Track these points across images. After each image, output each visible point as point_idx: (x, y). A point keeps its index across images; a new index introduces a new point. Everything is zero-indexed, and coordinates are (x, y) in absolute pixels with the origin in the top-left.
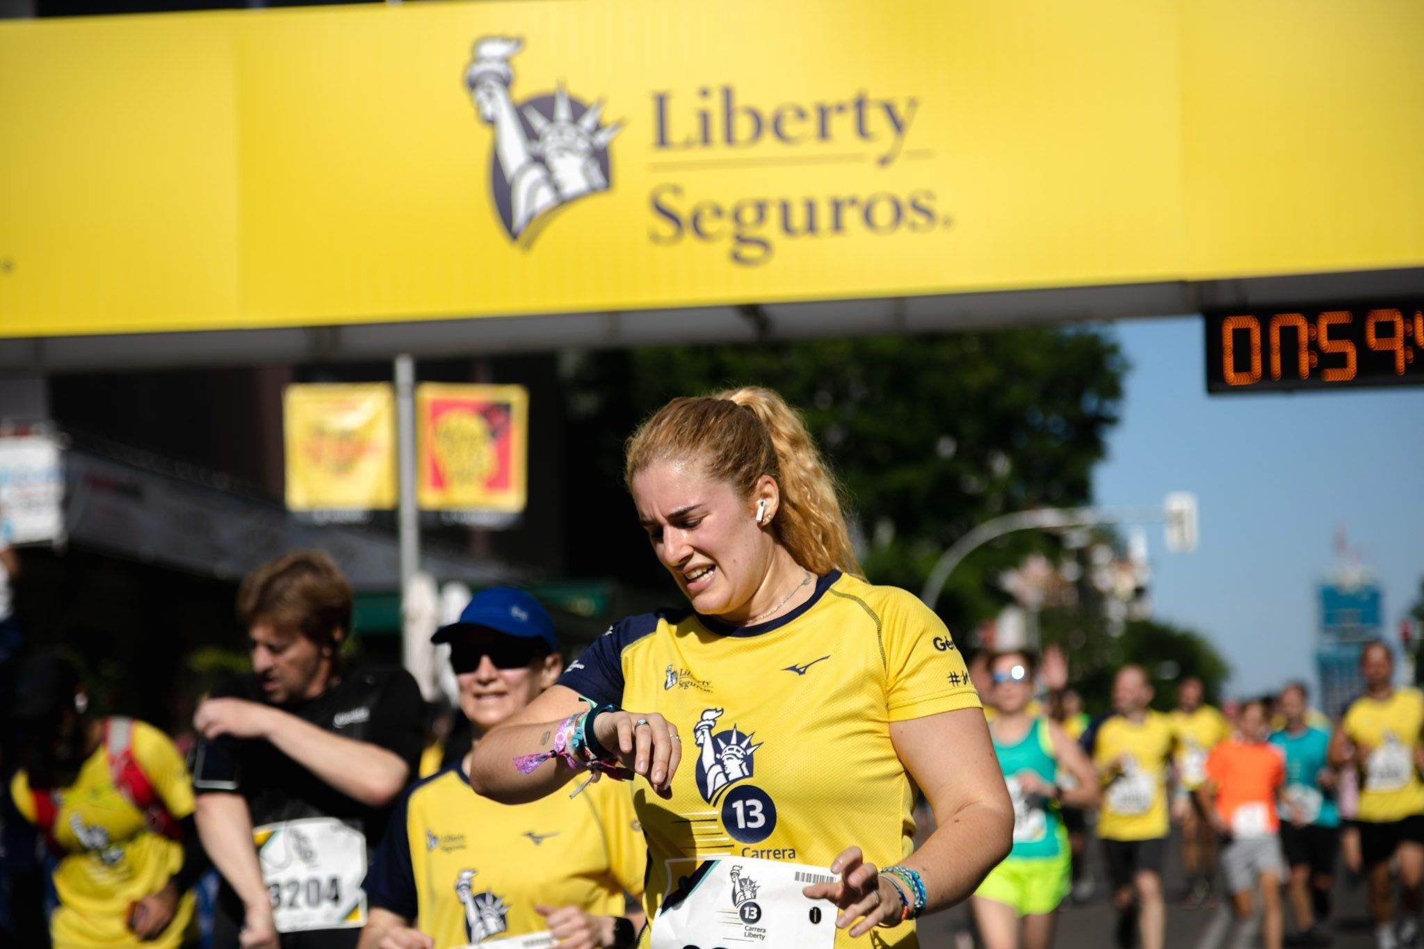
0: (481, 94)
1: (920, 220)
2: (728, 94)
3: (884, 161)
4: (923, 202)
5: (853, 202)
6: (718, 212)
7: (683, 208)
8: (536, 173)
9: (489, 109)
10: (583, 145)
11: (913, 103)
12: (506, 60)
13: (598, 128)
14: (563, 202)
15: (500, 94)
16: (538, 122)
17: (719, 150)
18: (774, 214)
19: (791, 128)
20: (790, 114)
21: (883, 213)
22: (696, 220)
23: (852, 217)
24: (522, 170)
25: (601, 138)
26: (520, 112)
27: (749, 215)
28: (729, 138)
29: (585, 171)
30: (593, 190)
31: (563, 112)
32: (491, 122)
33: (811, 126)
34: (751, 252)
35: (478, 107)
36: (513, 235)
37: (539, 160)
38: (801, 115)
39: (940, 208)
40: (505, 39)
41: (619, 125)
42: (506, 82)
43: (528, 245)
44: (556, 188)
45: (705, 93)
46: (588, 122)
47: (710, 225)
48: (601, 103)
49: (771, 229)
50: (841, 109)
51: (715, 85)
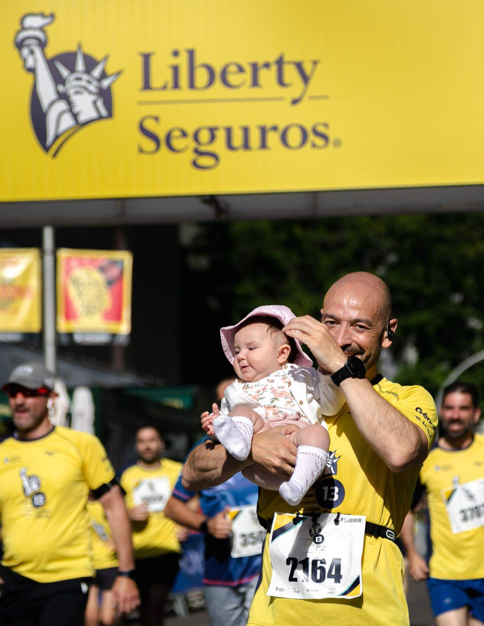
0: (25, 51)
1: (320, 142)
2: (191, 54)
3: (295, 102)
4: (321, 129)
5: (275, 128)
6: (184, 134)
7: (161, 132)
8: (62, 106)
9: (30, 63)
10: (92, 88)
11: (315, 63)
12: (42, 29)
13: (104, 75)
14: (80, 125)
15: (38, 51)
16: (64, 72)
17: (185, 93)
18: (221, 135)
19: (233, 79)
20: (233, 68)
21: (294, 137)
22: (168, 138)
23: (273, 138)
24: (52, 104)
25: (105, 83)
26: (51, 64)
27: (204, 136)
28: (192, 85)
29: (95, 103)
30: (101, 118)
31: (80, 65)
32: (32, 70)
33: (247, 76)
34: (204, 161)
35: (25, 61)
36: (46, 149)
37: (63, 97)
38: (241, 70)
39: (332, 134)
40: (43, 15)
41: (118, 74)
42: (42, 44)
43: (55, 155)
44: (75, 116)
45: (176, 54)
46: (97, 72)
47: (177, 143)
48: (106, 58)
49: (219, 147)
50: (267, 65)
51: (182, 48)
